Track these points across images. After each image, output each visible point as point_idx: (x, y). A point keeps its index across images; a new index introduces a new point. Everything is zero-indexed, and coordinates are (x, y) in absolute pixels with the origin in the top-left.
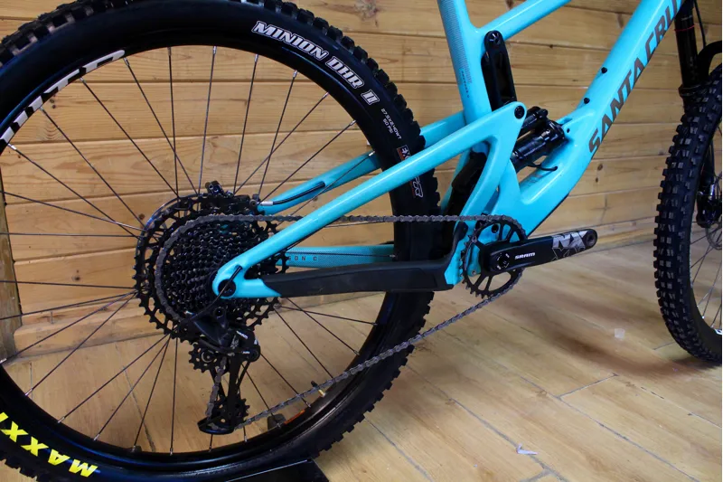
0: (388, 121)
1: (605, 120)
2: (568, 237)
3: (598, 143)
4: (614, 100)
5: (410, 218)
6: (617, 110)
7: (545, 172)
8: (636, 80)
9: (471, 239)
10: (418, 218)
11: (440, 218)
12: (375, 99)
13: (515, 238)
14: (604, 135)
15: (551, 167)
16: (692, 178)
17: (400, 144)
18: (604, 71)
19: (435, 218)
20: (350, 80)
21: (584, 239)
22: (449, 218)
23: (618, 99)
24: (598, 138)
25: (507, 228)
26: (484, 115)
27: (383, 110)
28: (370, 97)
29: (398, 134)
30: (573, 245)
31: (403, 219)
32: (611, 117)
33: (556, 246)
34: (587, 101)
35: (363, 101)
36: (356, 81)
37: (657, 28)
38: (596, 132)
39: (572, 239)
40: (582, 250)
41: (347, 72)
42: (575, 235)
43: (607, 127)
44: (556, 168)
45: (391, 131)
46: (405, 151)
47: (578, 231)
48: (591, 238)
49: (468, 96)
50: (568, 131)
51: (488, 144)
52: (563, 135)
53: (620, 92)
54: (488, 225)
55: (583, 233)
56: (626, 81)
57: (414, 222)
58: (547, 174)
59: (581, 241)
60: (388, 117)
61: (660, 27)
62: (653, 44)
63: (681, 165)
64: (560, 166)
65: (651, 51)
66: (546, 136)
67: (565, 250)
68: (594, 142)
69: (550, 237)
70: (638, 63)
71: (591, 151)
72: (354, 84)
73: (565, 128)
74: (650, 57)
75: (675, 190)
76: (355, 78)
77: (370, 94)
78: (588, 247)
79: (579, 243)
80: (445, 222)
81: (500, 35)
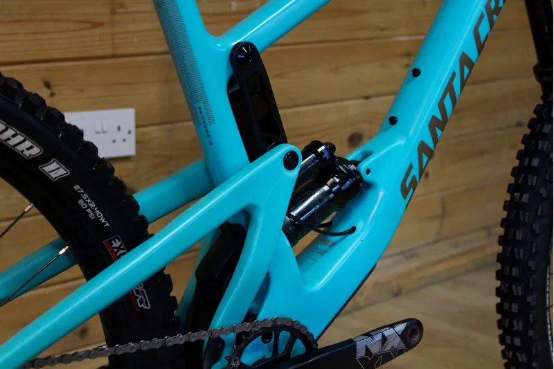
0: (86, 202)
1: (423, 149)
2: (378, 337)
3: (414, 184)
4: (434, 118)
5: (131, 347)
6: (439, 132)
7: (337, 238)
8: (463, 83)
9: (229, 362)
10: (145, 345)
11: (180, 339)
12: (62, 172)
13: (299, 347)
14: (422, 170)
15: (345, 227)
16: (541, 217)
17: (108, 234)
18: (416, 73)
19: (171, 341)
20: (20, 148)
21: (403, 336)
22: (193, 337)
23: (439, 117)
24: (414, 177)
25: (285, 335)
26: (238, 171)
27: (77, 187)
28: (55, 170)
29: (103, 220)
30: (388, 348)
31: (120, 349)
32: (430, 144)
33: (361, 353)
34: (393, 121)
35: (45, 178)
36: (28, 148)
37: (487, 6)
38: (411, 168)
39: (384, 339)
40: (401, 352)
41: (14, 136)
42: (388, 332)
43: (425, 159)
44: (353, 230)
45: (91, 215)
46: (116, 244)
47: (392, 326)
48: (414, 332)
49: (211, 143)
50: (368, 172)
51: (247, 214)
52: (361, 179)
53: (441, 106)
54: (255, 337)
55: (401, 328)
56: (449, 89)
57: (139, 351)
58: (341, 240)
59: (398, 339)
60: (85, 196)
61: (493, 5)
62: (484, 29)
63: (525, 198)
64: (360, 226)
65: (482, 39)
66: (334, 184)
67: (376, 357)
68: (408, 183)
69: (351, 341)
70: (465, 60)
71: (405, 197)
72: (27, 153)
73: (363, 167)
74: (480, 47)
75: (519, 235)
76: (28, 144)
77: (54, 166)
78: (409, 346)
79: (396, 342)
80: (188, 343)
81: (253, 47)
